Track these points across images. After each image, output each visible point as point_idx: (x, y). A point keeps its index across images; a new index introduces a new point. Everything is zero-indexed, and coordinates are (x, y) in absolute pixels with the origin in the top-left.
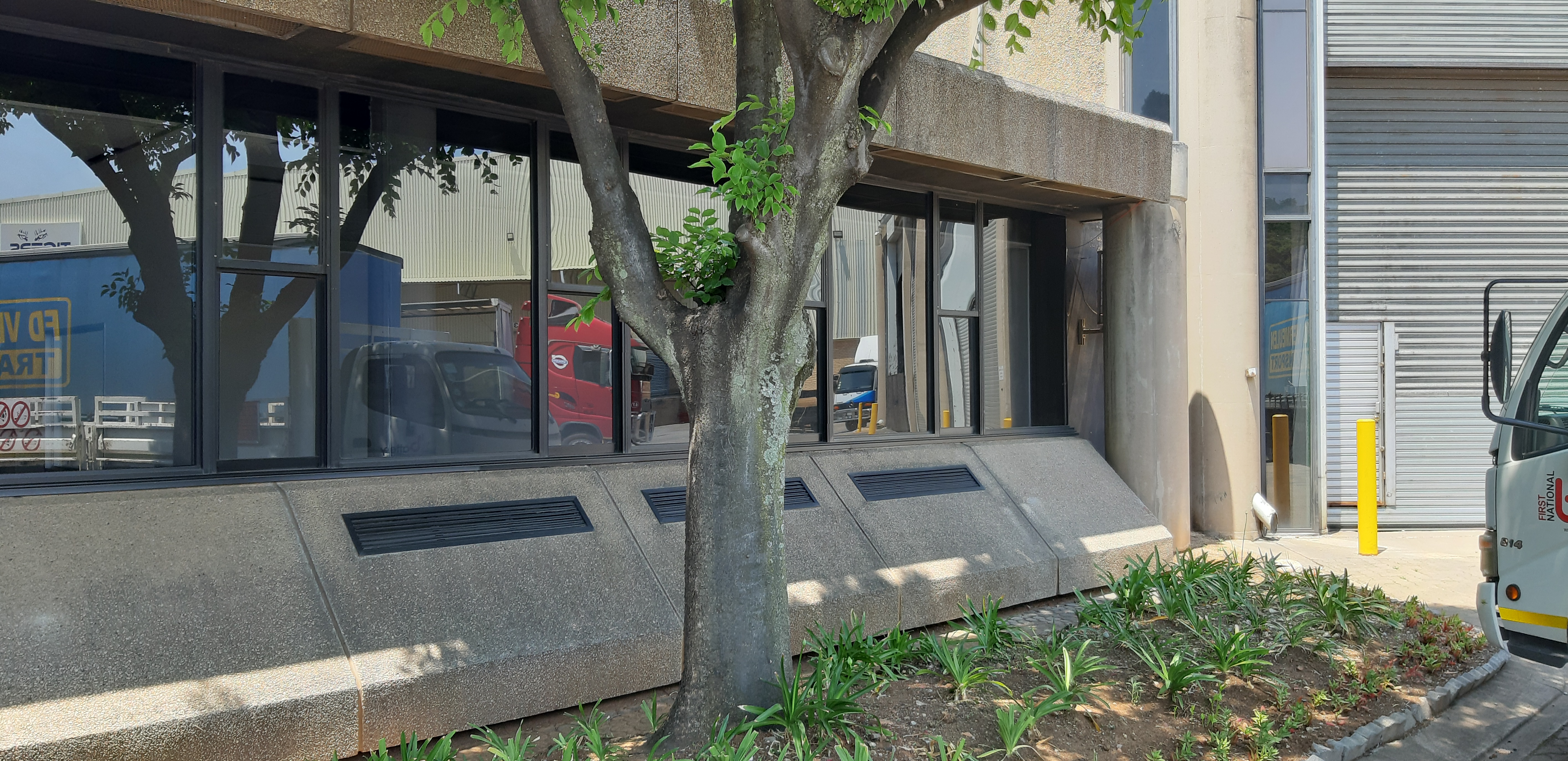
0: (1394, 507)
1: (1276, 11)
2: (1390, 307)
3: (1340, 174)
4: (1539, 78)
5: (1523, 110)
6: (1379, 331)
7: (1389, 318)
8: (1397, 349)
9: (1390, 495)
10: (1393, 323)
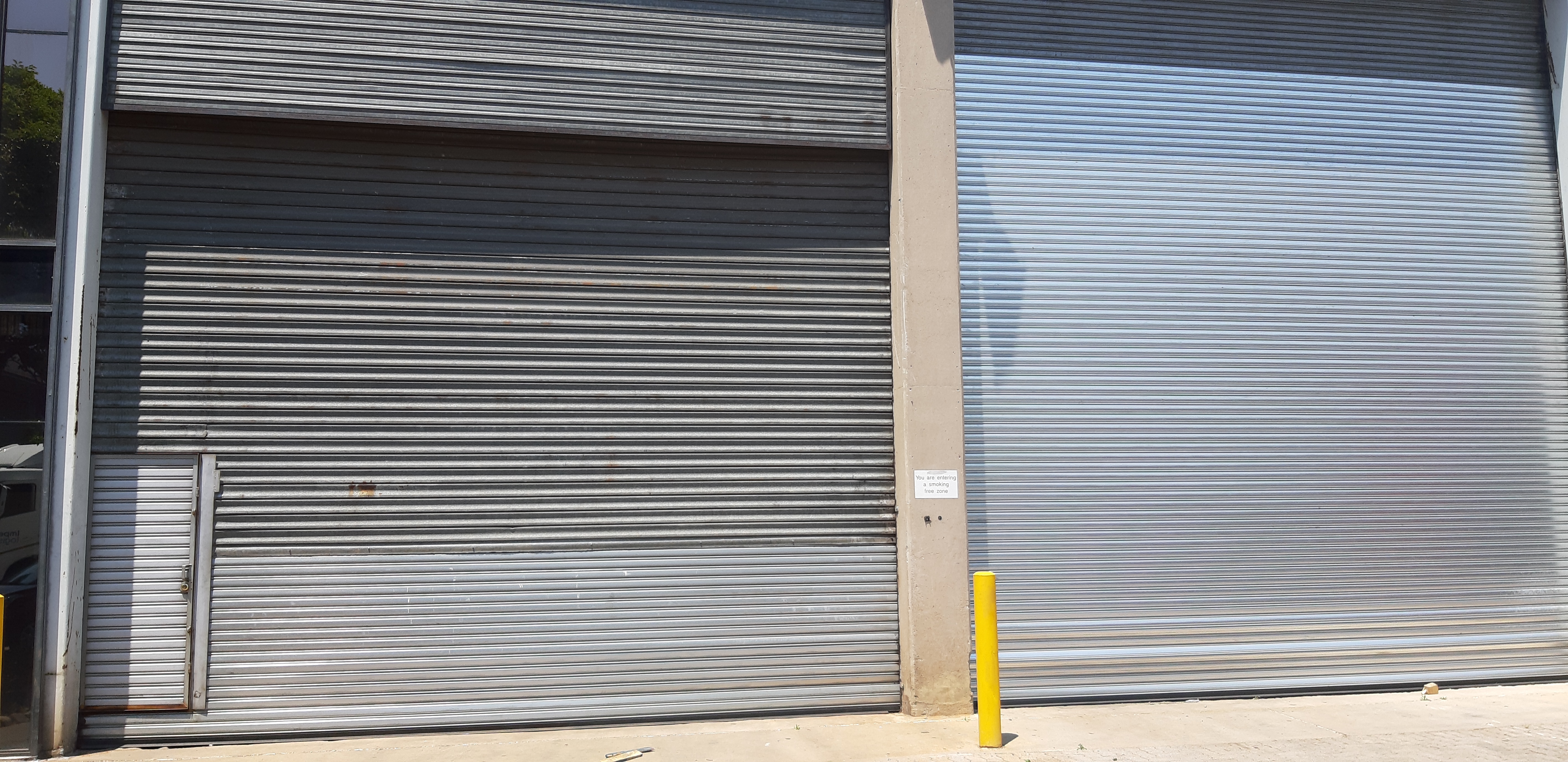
0: (204, 711)
1: (24, 32)
2: (212, 434)
3: (150, 254)
4: (442, 143)
5: (417, 181)
6: (196, 467)
7: (210, 449)
8: (218, 491)
9: (198, 695)
10: (215, 455)
